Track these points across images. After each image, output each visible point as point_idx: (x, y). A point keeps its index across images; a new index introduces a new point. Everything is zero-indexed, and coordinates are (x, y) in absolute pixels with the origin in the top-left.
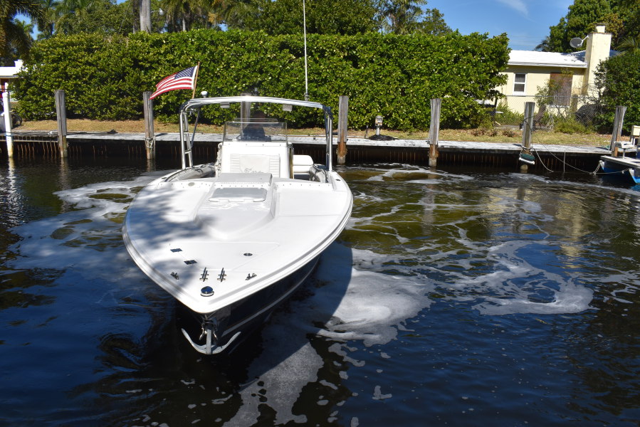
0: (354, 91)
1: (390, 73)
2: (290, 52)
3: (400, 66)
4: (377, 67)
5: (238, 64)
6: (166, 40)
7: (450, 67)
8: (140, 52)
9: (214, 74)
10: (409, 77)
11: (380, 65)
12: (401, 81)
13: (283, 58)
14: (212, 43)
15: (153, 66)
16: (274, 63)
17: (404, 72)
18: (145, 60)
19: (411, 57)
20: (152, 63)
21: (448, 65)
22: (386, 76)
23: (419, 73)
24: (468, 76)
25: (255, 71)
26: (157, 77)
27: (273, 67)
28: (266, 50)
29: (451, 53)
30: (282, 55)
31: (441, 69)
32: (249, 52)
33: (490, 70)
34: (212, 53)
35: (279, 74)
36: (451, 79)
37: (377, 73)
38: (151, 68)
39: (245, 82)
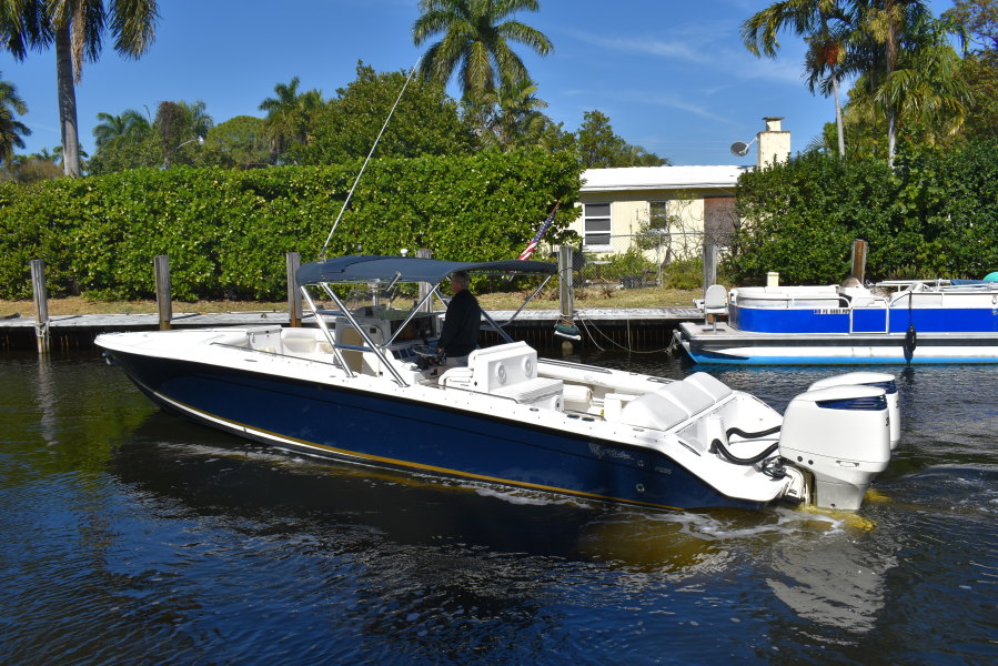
0: (349, 245)
1: (398, 216)
2: (257, 193)
3: (411, 204)
4: (377, 207)
5: (186, 214)
6: (93, 186)
7: (482, 201)
8: (57, 204)
9: (154, 229)
10: (427, 219)
11: (382, 203)
12: (414, 225)
13: (245, 203)
14: (149, 188)
15: (76, 223)
16: (233, 211)
17: (419, 213)
18: (62, 216)
19: (425, 191)
20: (72, 218)
21: (479, 198)
22: (390, 220)
23: (439, 213)
24: (511, 212)
25: (209, 223)
26: (80, 238)
27: (234, 216)
28: (223, 192)
29: (483, 180)
30: (245, 197)
31: (470, 205)
32: (199, 196)
33: (545, 201)
34: (150, 201)
35: (242, 226)
36: (487, 218)
37: (380, 216)
38: (72, 226)
39: (197, 240)
